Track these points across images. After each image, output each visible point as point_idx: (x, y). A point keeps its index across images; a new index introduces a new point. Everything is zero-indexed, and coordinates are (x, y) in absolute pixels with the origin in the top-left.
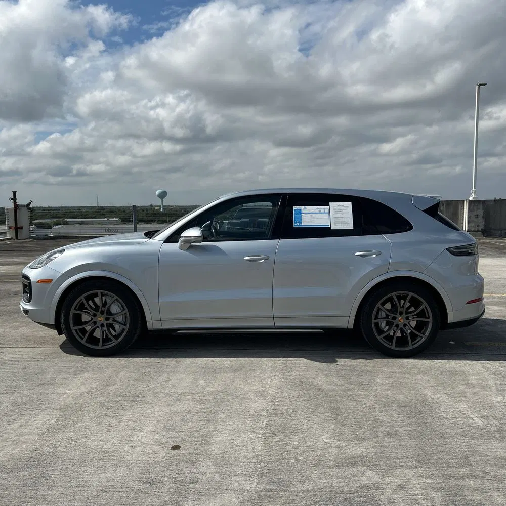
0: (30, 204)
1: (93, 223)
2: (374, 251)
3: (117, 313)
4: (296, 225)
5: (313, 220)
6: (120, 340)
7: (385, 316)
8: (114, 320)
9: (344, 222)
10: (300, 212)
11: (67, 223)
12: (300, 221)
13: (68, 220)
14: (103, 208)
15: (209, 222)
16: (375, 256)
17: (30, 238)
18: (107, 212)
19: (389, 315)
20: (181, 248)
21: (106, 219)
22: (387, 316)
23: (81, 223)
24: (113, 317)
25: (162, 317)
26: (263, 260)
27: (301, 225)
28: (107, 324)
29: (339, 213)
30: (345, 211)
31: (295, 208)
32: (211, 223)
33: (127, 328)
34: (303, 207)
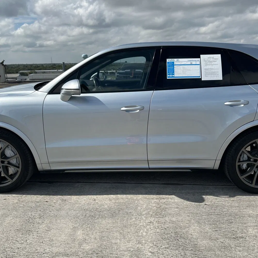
0: (3, 62)
1: (50, 72)
2: (242, 101)
3: (12, 157)
4: (169, 77)
5: (185, 72)
6: (14, 179)
7: (247, 159)
8: (9, 163)
9: (213, 73)
10: (173, 64)
11: (36, 73)
12: (173, 73)
13: (37, 71)
14: (55, 64)
15: (97, 73)
16: (243, 105)
17: (5, 82)
18: (57, 66)
19: (251, 158)
20: (63, 99)
21: (56, 70)
22: (249, 159)
23: (44, 73)
24: (8, 160)
25: (50, 160)
26: (138, 111)
27: (174, 77)
28: (2, 166)
29: (210, 65)
30: (215, 63)
31: (168, 60)
32: (98, 74)
33: (20, 170)
34: (175, 60)
